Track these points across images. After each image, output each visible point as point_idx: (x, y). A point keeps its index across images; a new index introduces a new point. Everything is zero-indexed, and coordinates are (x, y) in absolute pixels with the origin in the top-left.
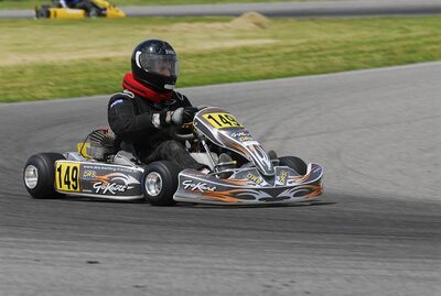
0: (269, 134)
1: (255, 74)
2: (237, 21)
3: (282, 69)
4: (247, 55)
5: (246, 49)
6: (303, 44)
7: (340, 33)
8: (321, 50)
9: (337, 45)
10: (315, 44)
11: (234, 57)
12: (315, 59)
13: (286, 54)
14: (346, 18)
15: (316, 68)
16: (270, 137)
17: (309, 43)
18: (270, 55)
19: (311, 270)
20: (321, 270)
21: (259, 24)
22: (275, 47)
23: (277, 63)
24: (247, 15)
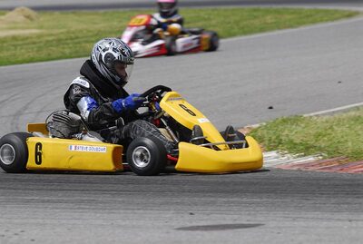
0: (25, 108)
1: (20, 59)
2: (10, 14)
3: (44, 54)
4: (16, 43)
5: (14, 38)
6: (62, 33)
7: (95, 23)
8: (77, 38)
9: (90, 34)
10: (73, 33)
11: (5, 45)
12: (71, 45)
13: (48, 41)
14: (102, 11)
15: (71, 53)
16: (27, 111)
17: (68, 32)
18: (34, 43)
19: (41, 221)
20: (48, 221)
21: (28, 17)
22: (39, 36)
23: (40, 49)
24: (18, 9)
